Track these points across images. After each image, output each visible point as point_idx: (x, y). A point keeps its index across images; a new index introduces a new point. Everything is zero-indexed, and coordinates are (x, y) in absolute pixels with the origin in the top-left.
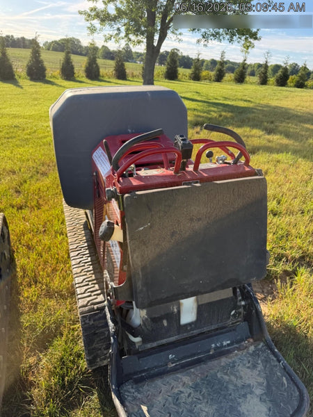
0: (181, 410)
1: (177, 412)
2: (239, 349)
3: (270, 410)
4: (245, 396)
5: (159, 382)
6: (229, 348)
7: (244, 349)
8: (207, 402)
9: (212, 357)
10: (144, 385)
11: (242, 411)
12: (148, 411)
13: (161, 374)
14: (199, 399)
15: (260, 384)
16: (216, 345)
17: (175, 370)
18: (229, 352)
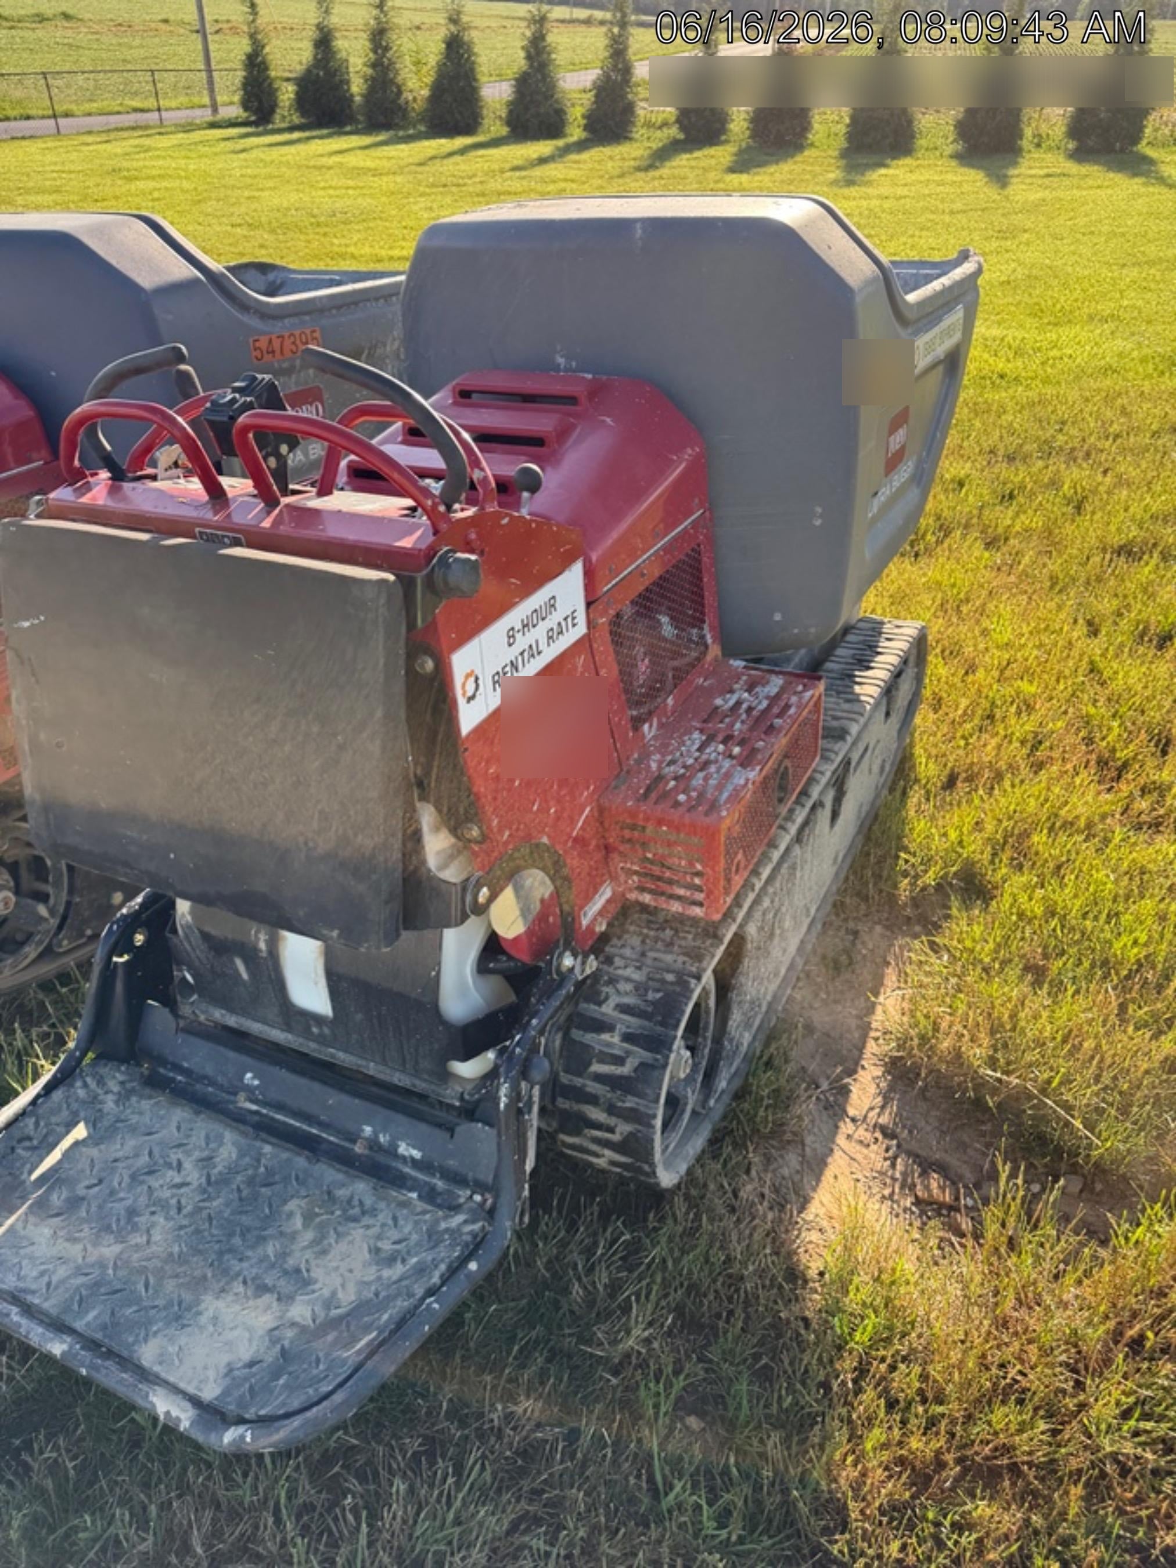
0: (122, 1195)
1: (112, 1193)
2: (430, 1196)
3: (251, 1364)
4: (262, 1289)
5: (180, 1114)
6: (414, 1173)
7: (440, 1206)
8: (181, 1228)
9: (345, 1160)
10: (150, 1097)
11: (203, 1306)
12: (77, 1144)
13: (202, 1104)
14: (179, 1209)
15: (330, 1303)
16: (375, 1133)
17: (238, 1118)
18: (400, 1181)
